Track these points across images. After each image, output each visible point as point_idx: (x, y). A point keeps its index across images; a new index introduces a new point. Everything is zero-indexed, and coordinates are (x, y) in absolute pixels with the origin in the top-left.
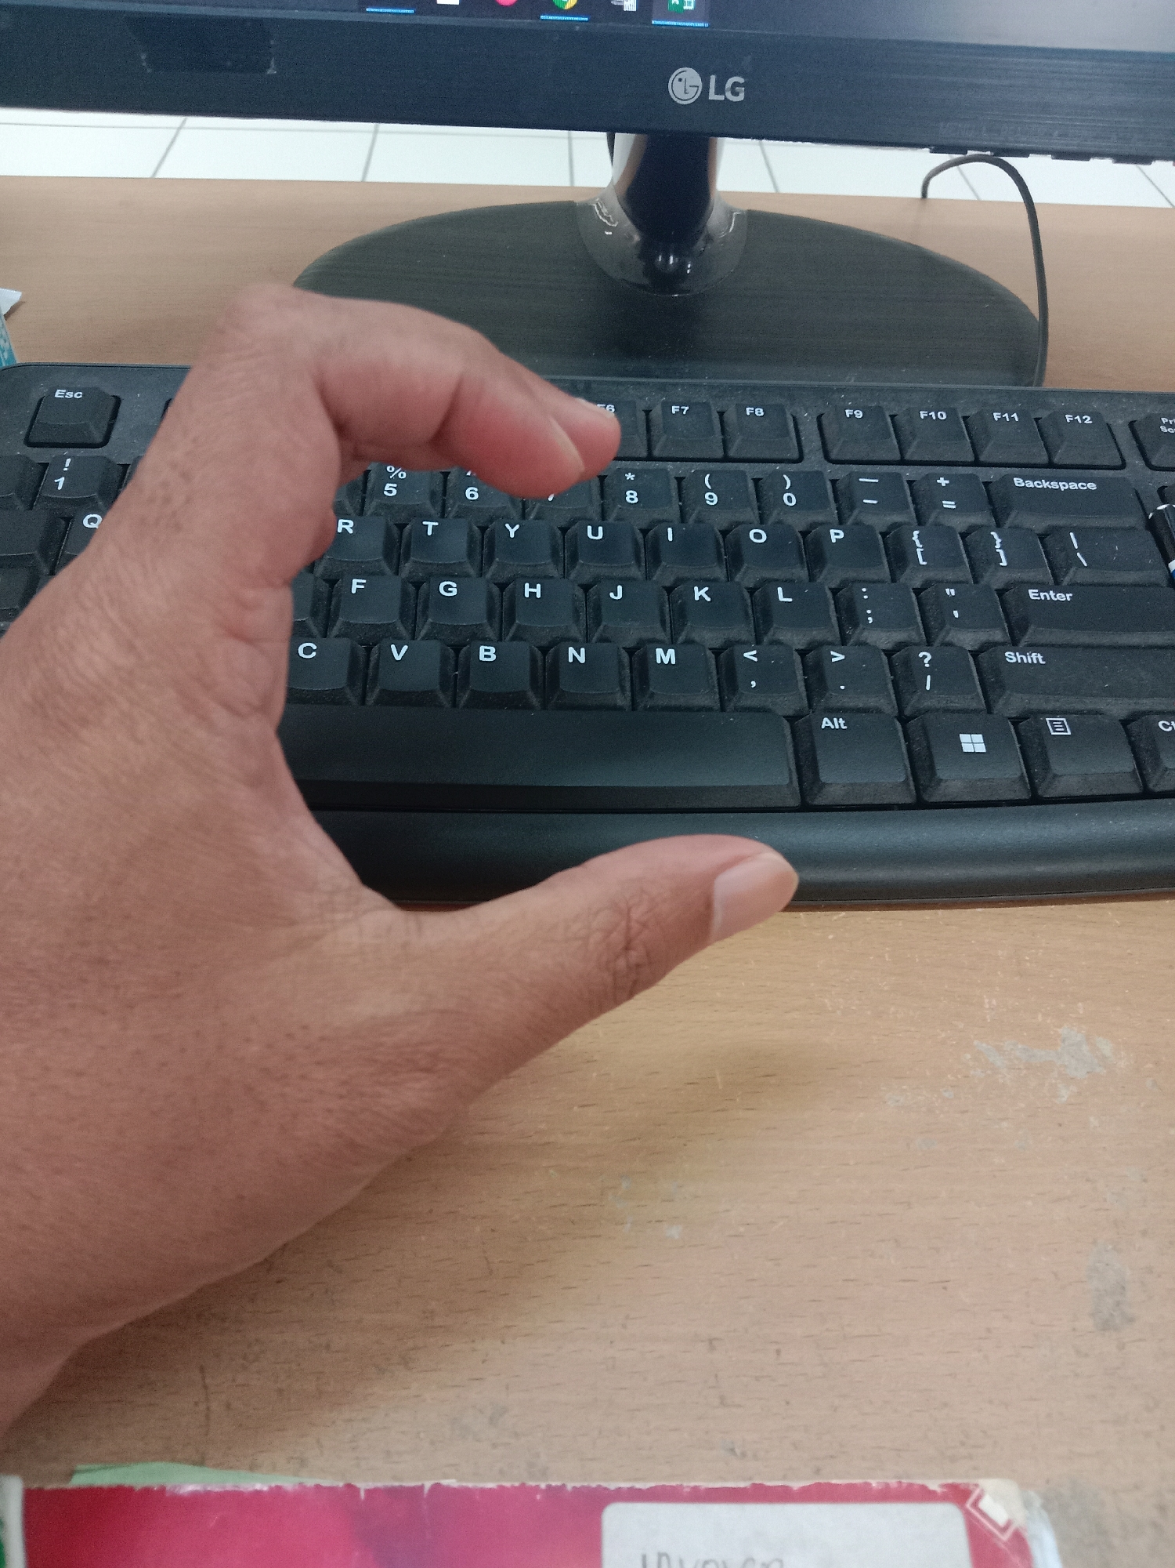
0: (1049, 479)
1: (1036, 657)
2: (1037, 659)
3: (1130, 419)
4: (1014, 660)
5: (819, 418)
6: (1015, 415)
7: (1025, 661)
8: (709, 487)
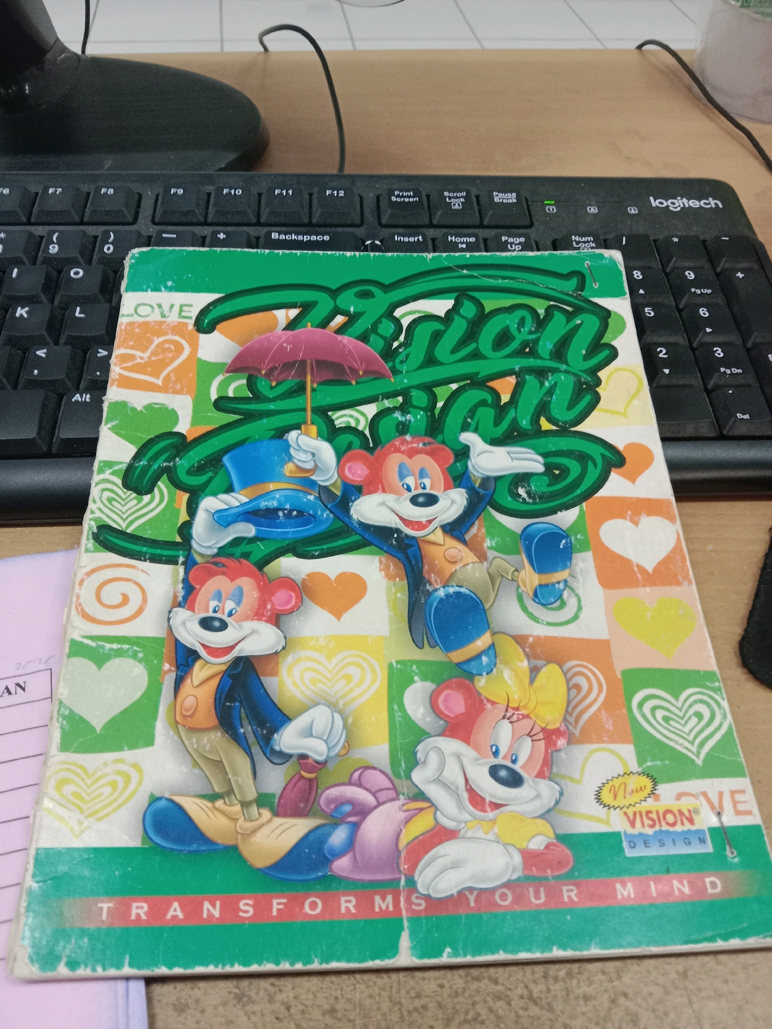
0: (297, 234)
3: (378, 193)
5: (157, 196)
6: (290, 192)
8: (55, 241)
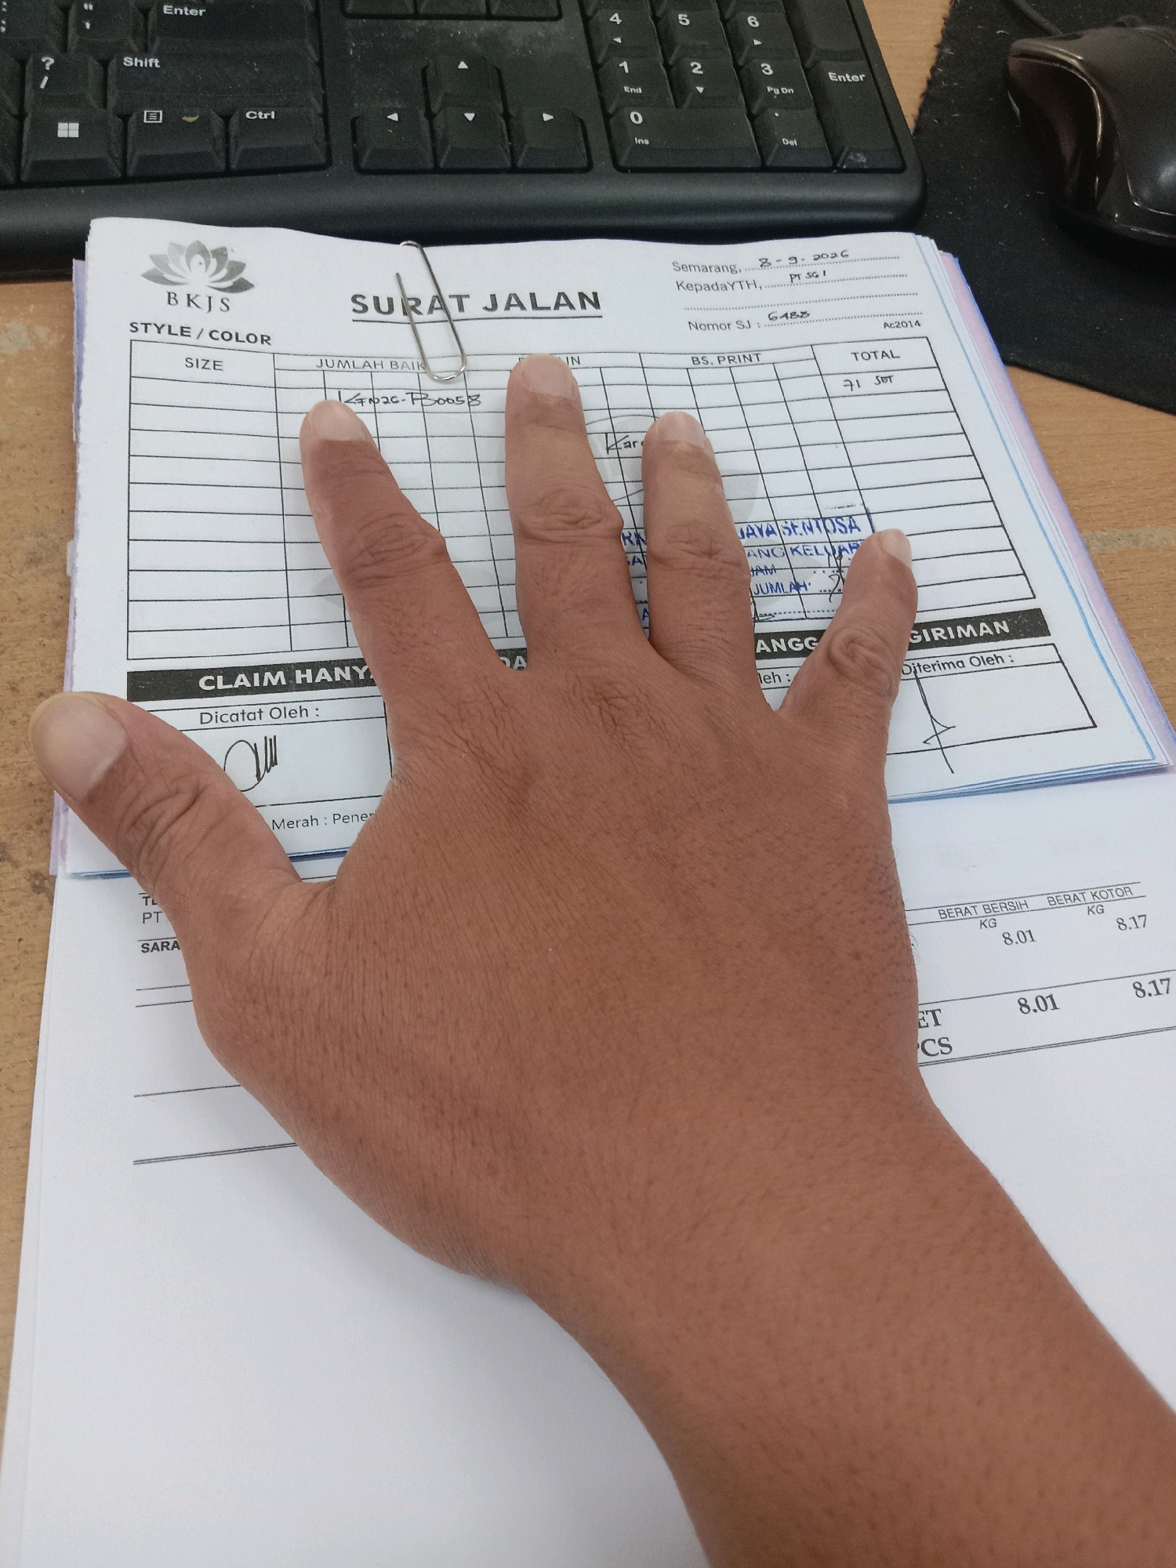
1: (154, 62)
2: (154, 64)
4: (132, 64)
7: (141, 65)
